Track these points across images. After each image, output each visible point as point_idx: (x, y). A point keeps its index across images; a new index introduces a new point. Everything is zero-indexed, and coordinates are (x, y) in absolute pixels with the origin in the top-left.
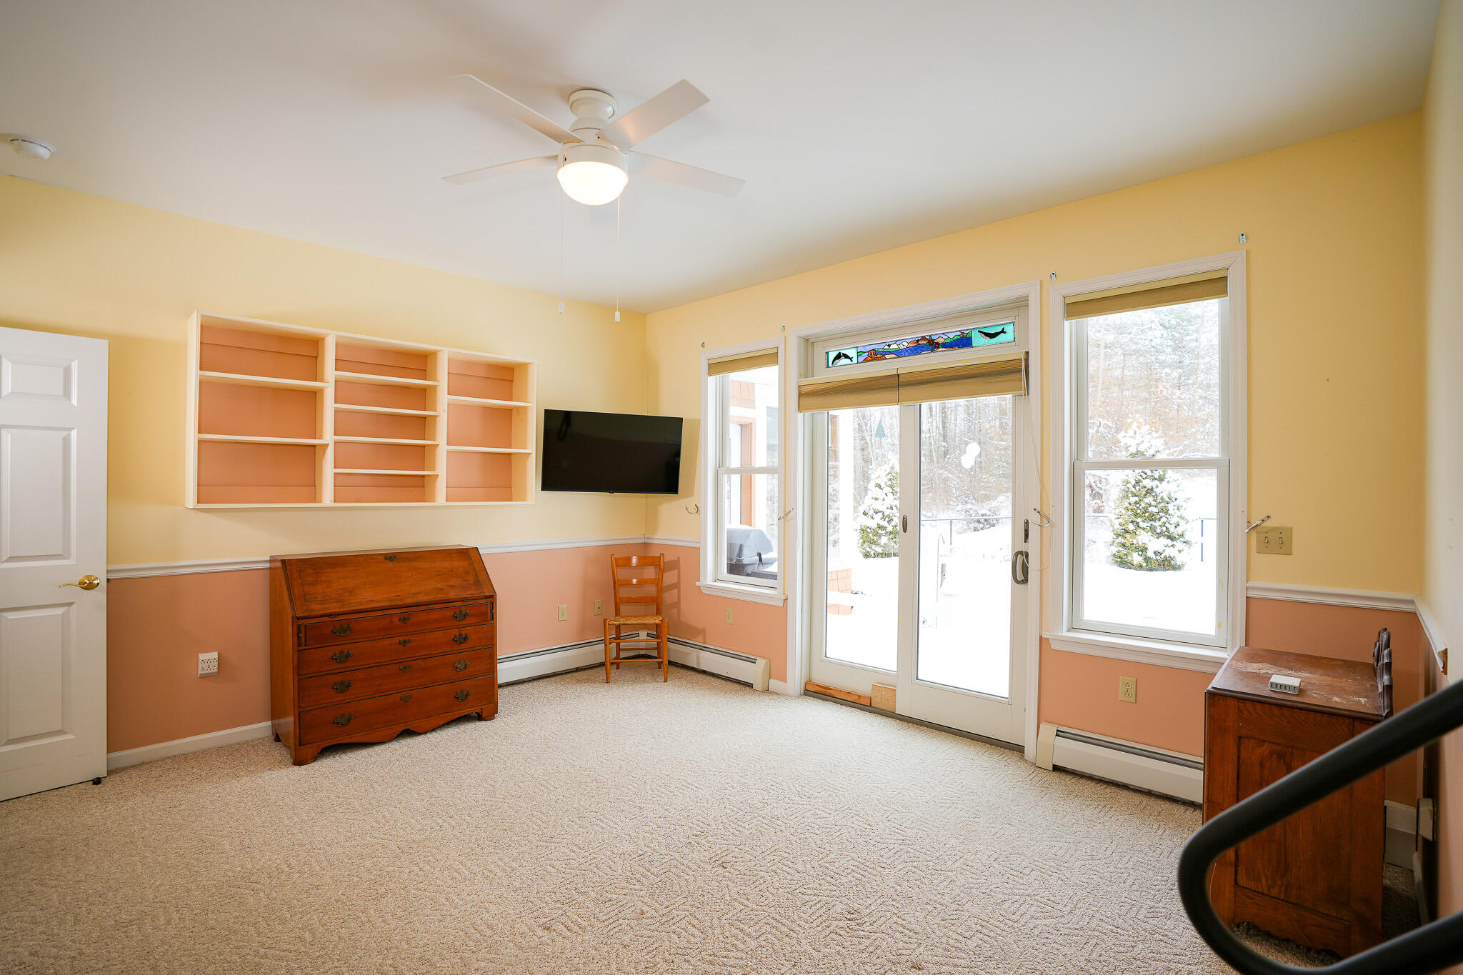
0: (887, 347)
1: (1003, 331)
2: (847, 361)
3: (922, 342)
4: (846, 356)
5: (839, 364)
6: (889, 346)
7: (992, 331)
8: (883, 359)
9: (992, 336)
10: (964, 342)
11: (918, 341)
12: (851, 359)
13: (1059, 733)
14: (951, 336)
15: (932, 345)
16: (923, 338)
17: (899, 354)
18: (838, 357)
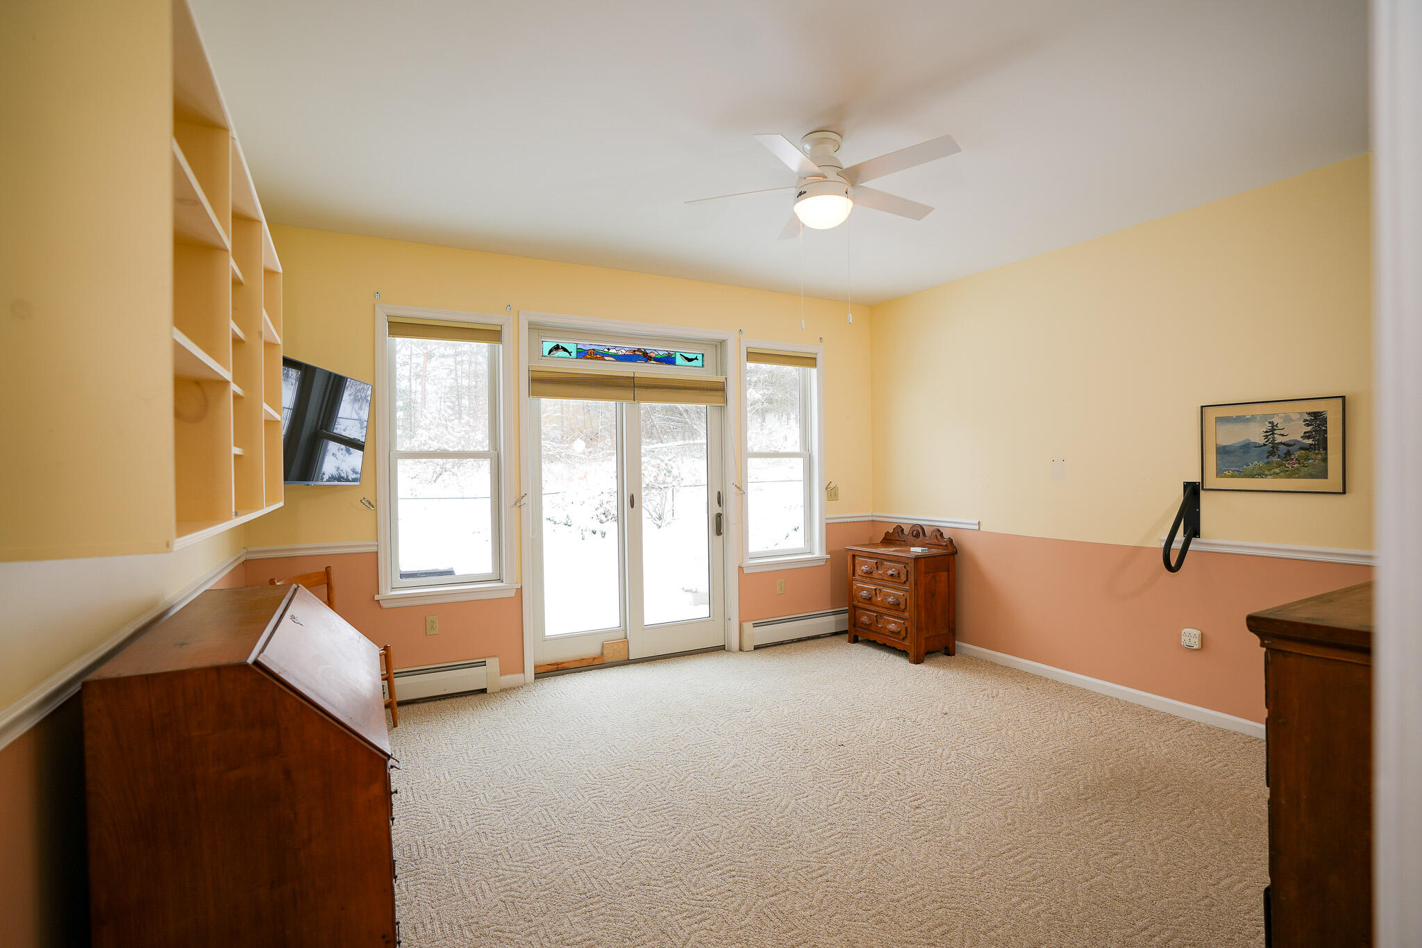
0: (606, 350)
1: (696, 359)
2: (566, 354)
3: (638, 353)
4: (565, 350)
5: (556, 355)
6: (609, 349)
7: (690, 356)
8: (602, 360)
9: (690, 360)
10: (669, 360)
11: (635, 351)
12: (570, 353)
13: (755, 625)
14: (661, 353)
15: (646, 357)
16: (639, 350)
17: (619, 358)
18: (557, 348)
